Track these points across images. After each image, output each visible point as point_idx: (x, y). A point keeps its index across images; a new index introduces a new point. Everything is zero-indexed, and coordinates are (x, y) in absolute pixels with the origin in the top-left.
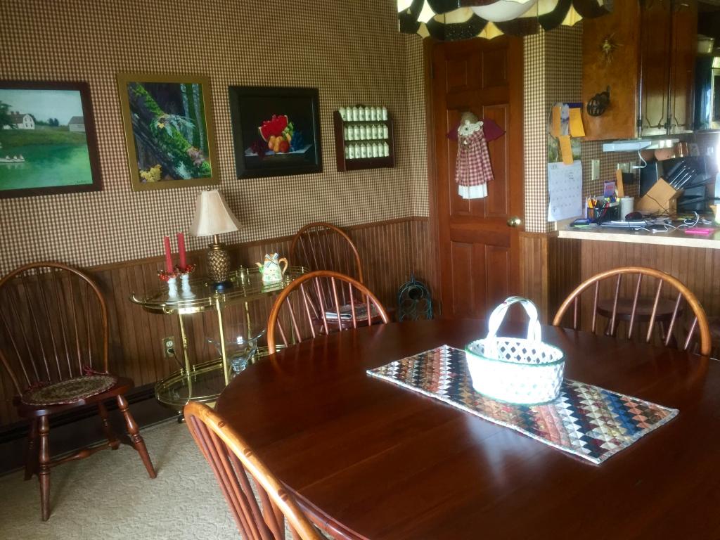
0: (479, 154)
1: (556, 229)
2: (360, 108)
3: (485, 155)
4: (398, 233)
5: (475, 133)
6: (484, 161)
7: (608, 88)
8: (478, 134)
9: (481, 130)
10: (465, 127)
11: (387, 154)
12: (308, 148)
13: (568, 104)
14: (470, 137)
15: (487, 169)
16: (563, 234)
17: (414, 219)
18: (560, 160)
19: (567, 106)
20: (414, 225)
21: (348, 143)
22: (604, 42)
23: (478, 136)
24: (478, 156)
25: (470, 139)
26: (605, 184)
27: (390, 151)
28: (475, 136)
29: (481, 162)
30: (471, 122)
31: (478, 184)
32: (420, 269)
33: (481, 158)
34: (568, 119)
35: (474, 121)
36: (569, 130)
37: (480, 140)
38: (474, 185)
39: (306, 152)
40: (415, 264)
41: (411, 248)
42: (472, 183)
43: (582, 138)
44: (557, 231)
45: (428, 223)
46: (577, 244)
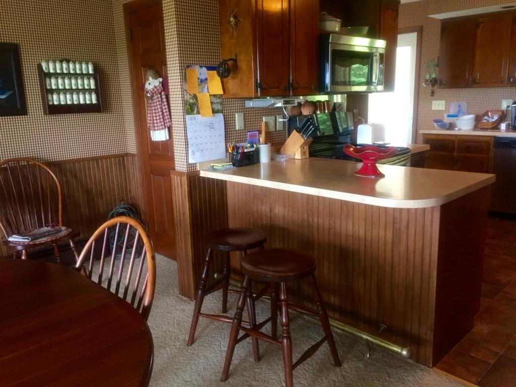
0: (160, 104)
1: (198, 169)
2: (64, 62)
3: (164, 105)
4: (111, 166)
5: (156, 87)
6: (164, 111)
7: (236, 55)
8: (158, 88)
9: (160, 85)
10: (149, 82)
11: (94, 101)
12: (9, 94)
13: (206, 67)
14: (151, 90)
15: (166, 117)
16: (203, 174)
17: (127, 155)
18: (198, 113)
19: (204, 69)
20: (128, 159)
21: (52, 91)
22: (230, 17)
23: (158, 90)
24: (159, 107)
25: (151, 92)
26: (249, 133)
27: (98, 99)
28: (156, 90)
29: (162, 111)
30: (153, 78)
31: (160, 129)
32: (134, 195)
33: (161, 108)
34: (206, 79)
35: (155, 78)
36: (208, 89)
37: (160, 93)
38: (158, 130)
39: (6, 98)
40: (130, 191)
41: (125, 179)
42: (156, 128)
43: (221, 95)
44: (199, 171)
45: (136, 159)
46: (222, 184)
